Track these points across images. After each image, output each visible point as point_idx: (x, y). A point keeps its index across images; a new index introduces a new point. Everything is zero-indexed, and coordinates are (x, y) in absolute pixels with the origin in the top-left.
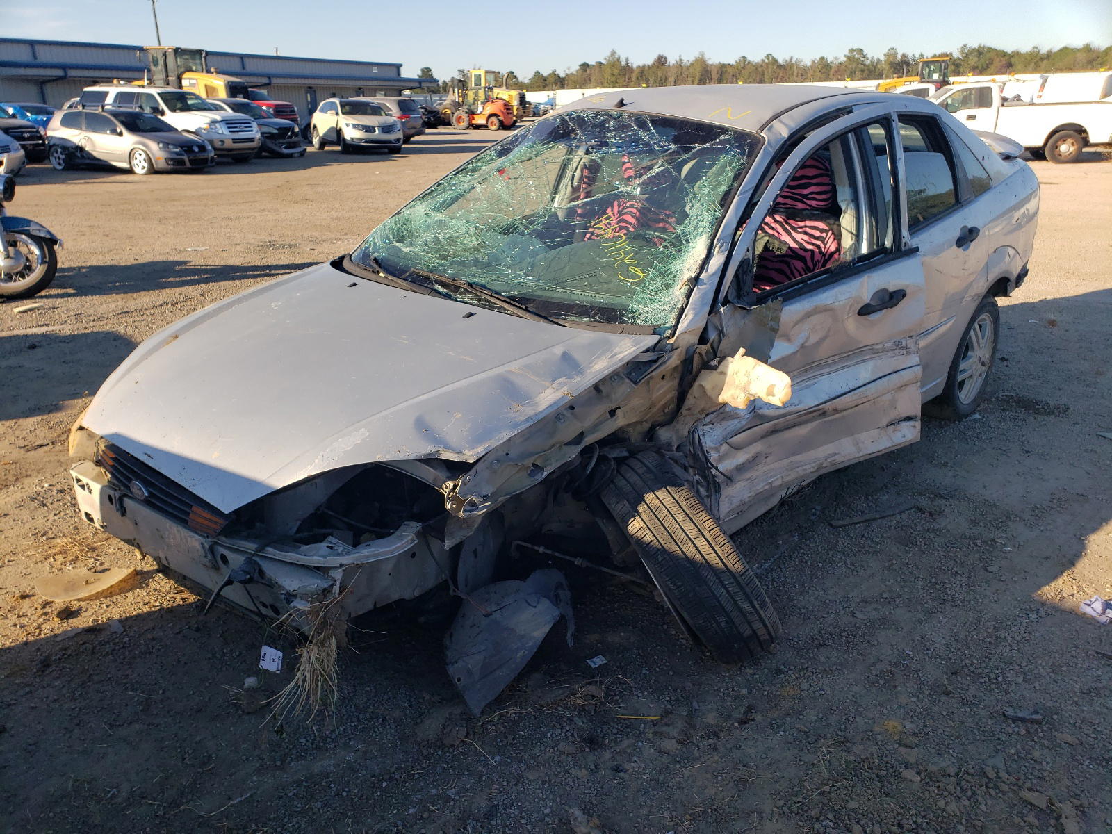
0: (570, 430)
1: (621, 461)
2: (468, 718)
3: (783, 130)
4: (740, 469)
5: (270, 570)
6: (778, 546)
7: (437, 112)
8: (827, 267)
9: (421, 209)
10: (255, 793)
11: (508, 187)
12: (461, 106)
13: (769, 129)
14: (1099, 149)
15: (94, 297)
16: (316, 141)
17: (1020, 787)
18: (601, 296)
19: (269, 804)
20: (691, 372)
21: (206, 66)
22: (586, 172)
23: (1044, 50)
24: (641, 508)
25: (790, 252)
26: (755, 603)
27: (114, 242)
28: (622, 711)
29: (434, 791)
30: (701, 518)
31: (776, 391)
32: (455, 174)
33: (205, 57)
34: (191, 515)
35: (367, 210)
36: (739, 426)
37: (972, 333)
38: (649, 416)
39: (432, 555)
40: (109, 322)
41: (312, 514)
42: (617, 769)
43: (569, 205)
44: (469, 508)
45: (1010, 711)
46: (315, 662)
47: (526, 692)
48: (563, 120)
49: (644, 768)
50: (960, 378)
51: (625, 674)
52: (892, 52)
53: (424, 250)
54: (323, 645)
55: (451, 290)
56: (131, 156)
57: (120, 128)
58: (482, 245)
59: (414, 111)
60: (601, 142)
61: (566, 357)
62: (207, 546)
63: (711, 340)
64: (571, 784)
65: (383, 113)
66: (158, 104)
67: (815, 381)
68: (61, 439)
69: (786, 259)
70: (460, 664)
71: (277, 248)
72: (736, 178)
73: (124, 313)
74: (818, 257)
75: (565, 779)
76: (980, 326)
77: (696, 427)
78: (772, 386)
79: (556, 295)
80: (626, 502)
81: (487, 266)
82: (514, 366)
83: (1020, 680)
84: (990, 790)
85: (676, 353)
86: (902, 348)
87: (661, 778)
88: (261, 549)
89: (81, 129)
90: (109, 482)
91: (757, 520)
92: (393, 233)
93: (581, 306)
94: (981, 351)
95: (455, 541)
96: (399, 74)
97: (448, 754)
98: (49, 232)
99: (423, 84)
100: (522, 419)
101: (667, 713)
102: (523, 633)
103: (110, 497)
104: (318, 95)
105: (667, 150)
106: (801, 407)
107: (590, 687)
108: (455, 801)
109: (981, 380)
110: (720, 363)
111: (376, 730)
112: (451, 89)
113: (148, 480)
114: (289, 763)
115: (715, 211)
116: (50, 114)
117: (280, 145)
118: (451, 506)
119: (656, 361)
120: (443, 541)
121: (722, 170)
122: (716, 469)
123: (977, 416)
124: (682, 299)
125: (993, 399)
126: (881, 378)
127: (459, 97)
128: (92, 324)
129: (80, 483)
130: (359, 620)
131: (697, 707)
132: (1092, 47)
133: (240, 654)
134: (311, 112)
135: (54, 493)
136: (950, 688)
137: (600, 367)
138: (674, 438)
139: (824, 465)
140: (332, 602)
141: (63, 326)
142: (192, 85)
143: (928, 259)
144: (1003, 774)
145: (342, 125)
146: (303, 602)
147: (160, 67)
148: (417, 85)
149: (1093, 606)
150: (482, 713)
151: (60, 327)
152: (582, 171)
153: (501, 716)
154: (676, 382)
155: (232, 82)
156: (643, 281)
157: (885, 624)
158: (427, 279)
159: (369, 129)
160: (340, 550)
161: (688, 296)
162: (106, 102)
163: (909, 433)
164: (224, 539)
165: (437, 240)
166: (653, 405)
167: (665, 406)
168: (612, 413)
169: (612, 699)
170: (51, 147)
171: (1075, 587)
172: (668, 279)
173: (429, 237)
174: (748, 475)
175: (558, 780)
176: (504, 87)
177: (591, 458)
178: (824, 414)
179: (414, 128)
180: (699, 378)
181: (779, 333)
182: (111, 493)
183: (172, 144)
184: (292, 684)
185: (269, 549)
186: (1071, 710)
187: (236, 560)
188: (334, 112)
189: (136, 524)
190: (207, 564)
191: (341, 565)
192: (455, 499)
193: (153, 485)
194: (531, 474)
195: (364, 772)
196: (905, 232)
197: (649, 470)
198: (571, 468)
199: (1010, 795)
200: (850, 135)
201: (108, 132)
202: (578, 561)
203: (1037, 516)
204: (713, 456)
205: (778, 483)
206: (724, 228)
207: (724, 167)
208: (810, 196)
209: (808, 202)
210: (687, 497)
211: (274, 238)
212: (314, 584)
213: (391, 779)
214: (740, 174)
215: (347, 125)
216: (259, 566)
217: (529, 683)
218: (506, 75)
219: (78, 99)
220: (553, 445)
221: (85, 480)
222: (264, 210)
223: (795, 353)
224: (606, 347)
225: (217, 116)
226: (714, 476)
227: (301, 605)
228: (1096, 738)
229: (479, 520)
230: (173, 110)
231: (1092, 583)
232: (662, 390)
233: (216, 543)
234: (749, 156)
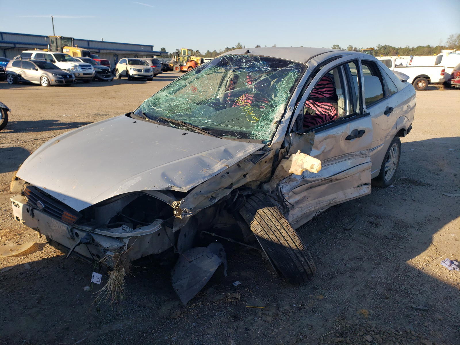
0: (227, 182)
1: (248, 196)
2: (181, 307)
3: (315, 63)
4: (297, 202)
5: (97, 239)
6: (312, 237)
7: (168, 65)
8: (333, 120)
9: (164, 93)
10: (87, 338)
11: (200, 85)
12: (177, 63)
13: (309, 62)
14: (434, 85)
15: (23, 133)
16: (117, 75)
17: (421, 338)
18: (240, 128)
19: (93, 343)
20: (278, 160)
21: (73, 44)
22: (232, 82)
23: (411, 47)
24: (257, 216)
25: (316, 115)
26: (306, 258)
27: (33, 112)
28: (248, 304)
29: (166, 338)
30: (283, 220)
31: (314, 167)
32: (178, 80)
33: (73, 41)
34: (63, 216)
35: (138, 102)
36: (297, 184)
37: (390, 151)
38: (260, 178)
39: (167, 234)
40: (29, 143)
41: (116, 216)
42: (246, 329)
43: (226, 92)
44: (184, 214)
45: (414, 306)
46: (115, 279)
47: (206, 296)
48: (224, 59)
49: (258, 329)
50: (386, 169)
51: (249, 289)
52: (351, 47)
53: (165, 110)
54: (119, 271)
55: (177, 125)
56: (41, 79)
57: (37, 67)
58: (190, 108)
59: (158, 64)
60: (239, 67)
61: (226, 151)
62: (69, 229)
63: (286, 147)
64: (226, 335)
65: (145, 64)
66: (53, 58)
67: (328, 167)
68: (7, 189)
69: (314, 118)
70: (178, 283)
71: (101, 116)
72: (296, 81)
73: (36, 140)
74: (328, 117)
75: (224, 333)
76: (393, 149)
77: (279, 184)
78: (313, 165)
79: (221, 127)
80: (250, 214)
81: (192, 116)
82: (204, 154)
83: (418, 293)
84: (408, 339)
85: (272, 152)
86: (363, 155)
87: (266, 333)
88: (93, 230)
89: (20, 68)
90: (27, 203)
91: (303, 225)
92: (152, 103)
93: (231, 132)
94: (393, 159)
95: (177, 228)
96: (152, 49)
97: (172, 322)
98: (5, 106)
99: (162, 54)
100: (207, 175)
101: (268, 305)
102: (206, 270)
103: (27, 210)
104: (119, 57)
105: (267, 70)
106: (323, 177)
107: (235, 294)
108: (176, 342)
109: (394, 171)
110: (290, 156)
111: (141, 311)
112: (173, 56)
113: (45, 201)
114: (103, 325)
115: (288, 94)
116: (8, 61)
117: (103, 76)
118: (176, 213)
119: (263, 155)
120: (172, 228)
121: (290, 78)
122: (288, 201)
123: (392, 186)
124: (274, 130)
125: (399, 180)
126: (355, 166)
127: (176, 59)
128: (22, 144)
129: (15, 204)
130: (134, 262)
131: (280, 303)
132: (430, 46)
133: (82, 279)
134: (116, 64)
135: (3, 211)
136: (388, 296)
137: (240, 155)
138: (270, 188)
139: (332, 203)
140: (124, 253)
141: (10, 144)
142: (67, 52)
143: (373, 119)
144: (413, 333)
145: (129, 69)
146: (111, 253)
147: (54, 44)
148: (159, 54)
149: (446, 262)
150: (187, 304)
151: (8, 145)
152: (230, 82)
153: (196, 306)
154: (271, 164)
155: (84, 51)
156: (258, 122)
157: (359, 269)
158: (166, 121)
159: (140, 71)
160: (128, 230)
161: (277, 128)
162: (32, 57)
163: (367, 190)
164: (77, 226)
165: (170, 106)
166: (262, 173)
167: (267, 174)
168: (245, 176)
169: (244, 299)
170: (7, 74)
171: (438, 255)
172: (268, 121)
173: (167, 104)
174: (300, 205)
175: (221, 334)
176: (195, 56)
177: (235, 196)
178: (332, 181)
179: (158, 71)
180: (281, 162)
181: (314, 145)
182: (28, 207)
183: (58, 74)
184: (105, 287)
185: (97, 230)
186: (440, 305)
187: (82, 235)
188: (125, 63)
189: (39, 221)
190: (69, 237)
191: (128, 237)
192: (178, 210)
193: (47, 203)
194: (211, 200)
195: (136, 330)
196: (364, 106)
197: (260, 200)
198: (227, 199)
199: (416, 341)
200: (341, 66)
201: (32, 69)
202: (229, 240)
203: (420, 226)
204: (286, 197)
205: (313, 209)
206: (291, 101)
207: (291, 76)
208: (325, 92)
209: (324, 95)
210: (276, 212)
211: (99, 112)
212: (116, 245)
213: (147, 333)
214: (298, 80)
215: (131, 69)
216: (92, 237)
217: (208, 292)
218: (196, 51)
219: (20, 56)
220: (220, 188)
221: (17, 202)
222: (95, 101)
223: (320, 154)
224: (243, 148)
225: (77, 64)
226: (287, 205)
227: (110, 254)
228: (451, 317)
229: (188, 220)
230: (59, 61)
231: (445, 253)
232: (266, 168)
233: (74, 228)
234: (301, 73)
